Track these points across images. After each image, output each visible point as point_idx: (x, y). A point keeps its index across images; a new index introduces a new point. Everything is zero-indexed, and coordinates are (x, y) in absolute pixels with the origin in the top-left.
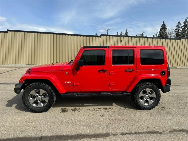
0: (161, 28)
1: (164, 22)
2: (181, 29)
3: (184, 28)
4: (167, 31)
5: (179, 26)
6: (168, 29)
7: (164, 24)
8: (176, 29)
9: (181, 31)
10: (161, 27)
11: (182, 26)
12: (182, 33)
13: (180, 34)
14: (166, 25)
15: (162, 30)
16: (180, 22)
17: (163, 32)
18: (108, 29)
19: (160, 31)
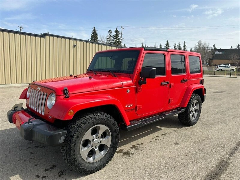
0: (92, 35)
1: (94, 27)
2: (113, 39)
3: (115, 37)
4: (98, 39)
5: (110, 35)
6: (100, 37)
7: (94, 30)
8: (108, 38)
9: (113, 41)
10: (92, 33)
11: (114, 36)
12: (114, 43)
13: (113, 44)
14: (97, 32)
15: (93, 38)
16: (110, 30)
17: (94, 40)
18: (21, 27)
19: (92, 38)
